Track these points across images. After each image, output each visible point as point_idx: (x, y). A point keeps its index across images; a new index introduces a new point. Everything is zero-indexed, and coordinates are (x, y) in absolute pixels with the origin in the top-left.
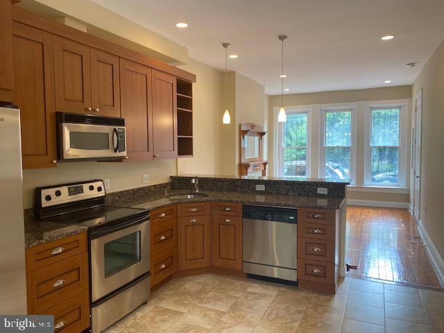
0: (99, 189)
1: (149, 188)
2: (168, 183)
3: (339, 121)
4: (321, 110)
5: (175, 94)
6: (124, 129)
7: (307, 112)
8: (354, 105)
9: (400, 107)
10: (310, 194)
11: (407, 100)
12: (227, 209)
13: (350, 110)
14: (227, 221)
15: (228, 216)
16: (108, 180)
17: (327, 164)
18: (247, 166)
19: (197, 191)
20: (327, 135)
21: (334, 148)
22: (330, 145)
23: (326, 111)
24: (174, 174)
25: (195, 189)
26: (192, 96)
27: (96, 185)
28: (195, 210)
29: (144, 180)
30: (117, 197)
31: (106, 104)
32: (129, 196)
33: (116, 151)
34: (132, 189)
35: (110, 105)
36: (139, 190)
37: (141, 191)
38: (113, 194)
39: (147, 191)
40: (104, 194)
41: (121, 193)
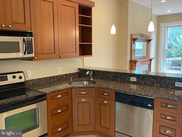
0: (20, 78)
1: (61, 76)
2: (76, 73)
5: (77, 15)
6: (32, 39)
10: (169, 86)
12: (105, 94)
14: (105, 102)
15: (107, 99)
16: (30, 71)
18: (135, 62)
19: (92, 79)
24: (81, 67)
25: (91, 78)
26: (91, 16)
27: (17, 75)
28: (85, 93)
29: (58, 71)
30: (37, 82)
31: (18, 22)
32: (46, 81)
33: (25, 54)
34: (48, 77)
35: (22, 23)
36: (54, 77)
37: (56, 78)
38: (33, 80)
39: (60, 78)
40: (24, 81)
41: (40, 79)
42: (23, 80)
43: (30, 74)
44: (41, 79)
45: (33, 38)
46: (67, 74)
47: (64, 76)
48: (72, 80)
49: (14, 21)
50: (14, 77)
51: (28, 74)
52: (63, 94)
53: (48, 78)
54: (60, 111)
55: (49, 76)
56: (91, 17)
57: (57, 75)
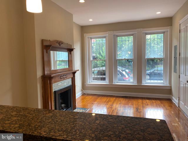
3: (123, 47)
4: (114, 35)
7: (105, 37)
8: (135, 32)
9: (164, 33)
11: (169, 27)
13: (132, 35)
17: (118, 69)
20: (118, 53)
21: (122, 60)
22: (120, 58)
23: (117, 36)
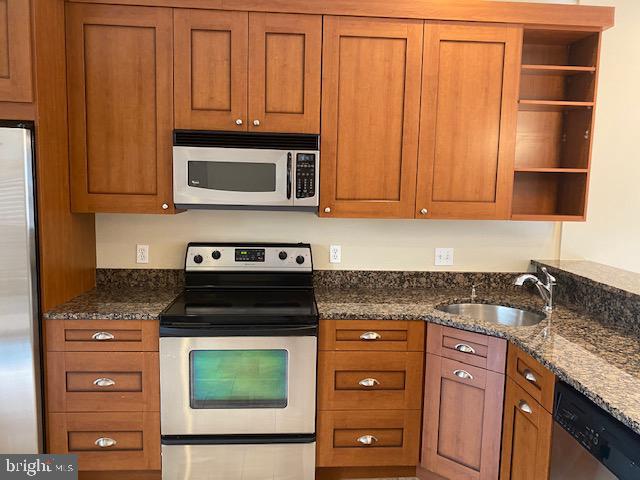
0: (300, 260)
6: (314, 155)
12: (528, 377)
15: (531, 399)
19: (549, 309)
26: (595, 65)
28: (469, 350)
29: (437, 258)
30: (355, 281)
31: (283, 110)
32: (386, 283)
33: (289, 196)
34: (395, 272)
35: (295, 110)
36: (417, 275)
37: (423, 280)
38: (345, 272)
39: (441, 282)
40: (310, 270)
41: (367, 274)
42: (306, 267)
43: (339, 254)
44: (370, 272)
45: (317, 153)
46: (474, 274)
47: (459, 279)
48: (474, 296)
49: (270, 109)
50: (283, 256)
51: (332, 254)
52: (387, 334)
53: (395, 276)
54: (371, 382)
55: (402, 270)
56: (592, 69)
57: (431, 269)
